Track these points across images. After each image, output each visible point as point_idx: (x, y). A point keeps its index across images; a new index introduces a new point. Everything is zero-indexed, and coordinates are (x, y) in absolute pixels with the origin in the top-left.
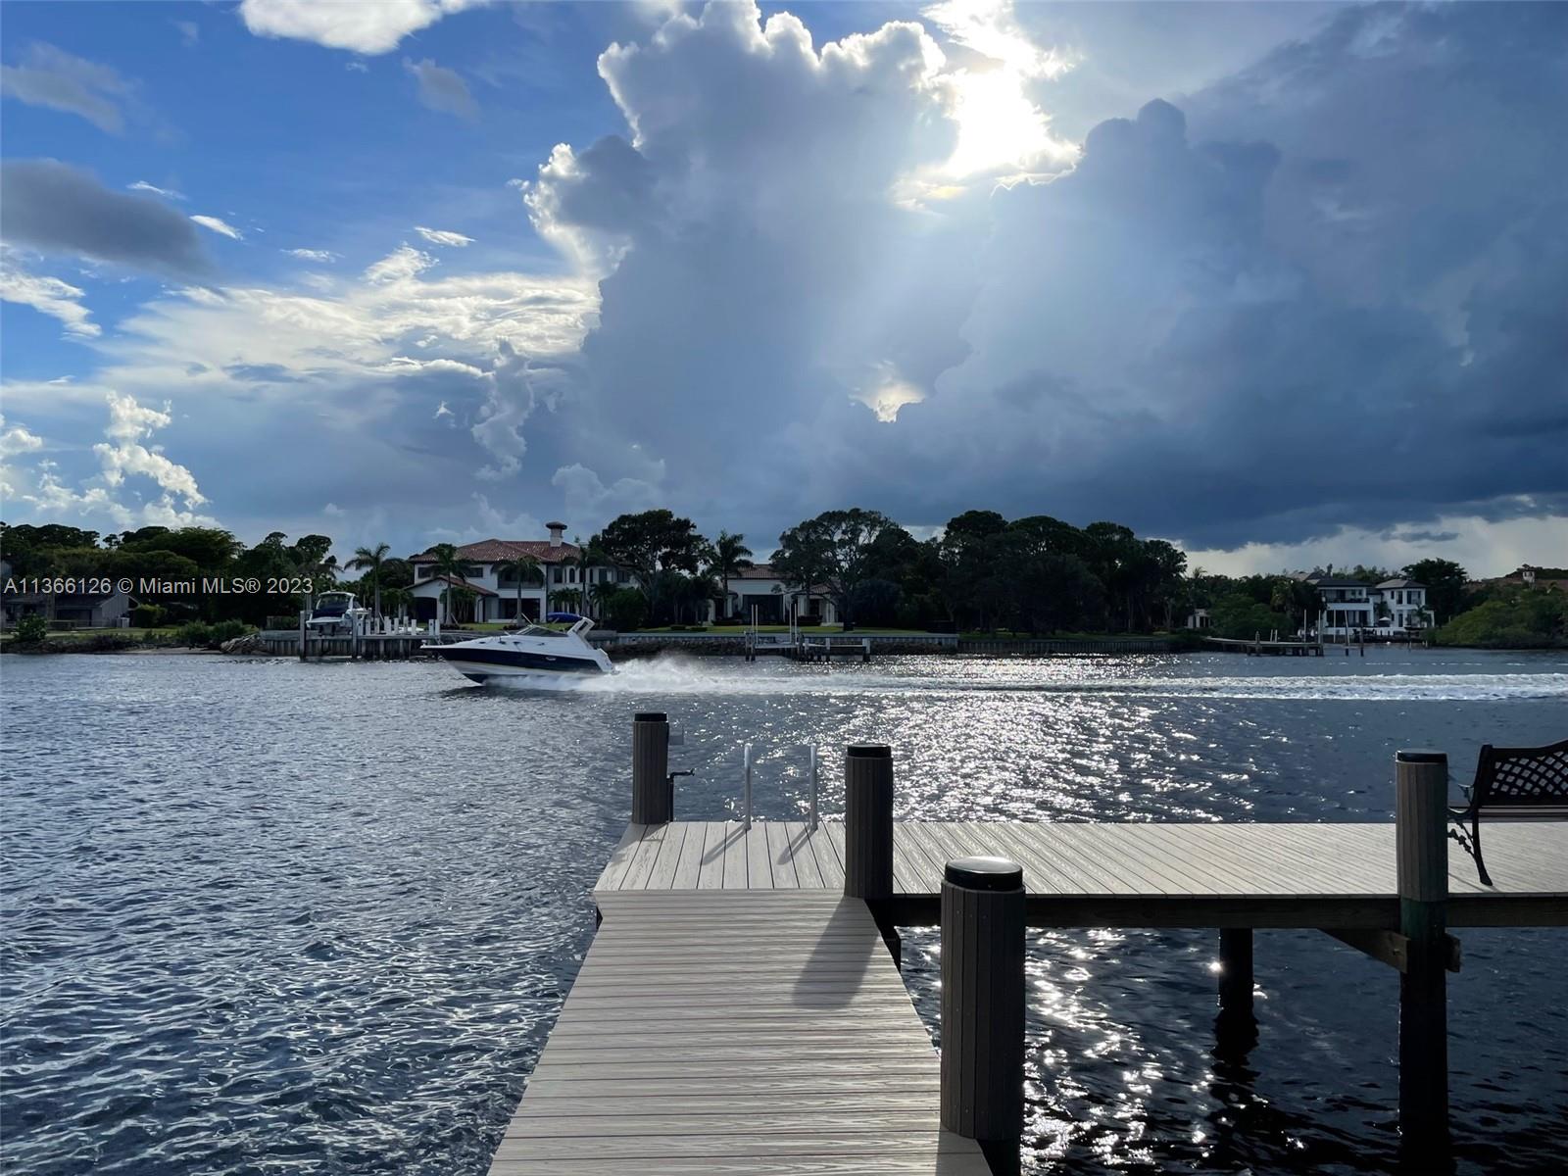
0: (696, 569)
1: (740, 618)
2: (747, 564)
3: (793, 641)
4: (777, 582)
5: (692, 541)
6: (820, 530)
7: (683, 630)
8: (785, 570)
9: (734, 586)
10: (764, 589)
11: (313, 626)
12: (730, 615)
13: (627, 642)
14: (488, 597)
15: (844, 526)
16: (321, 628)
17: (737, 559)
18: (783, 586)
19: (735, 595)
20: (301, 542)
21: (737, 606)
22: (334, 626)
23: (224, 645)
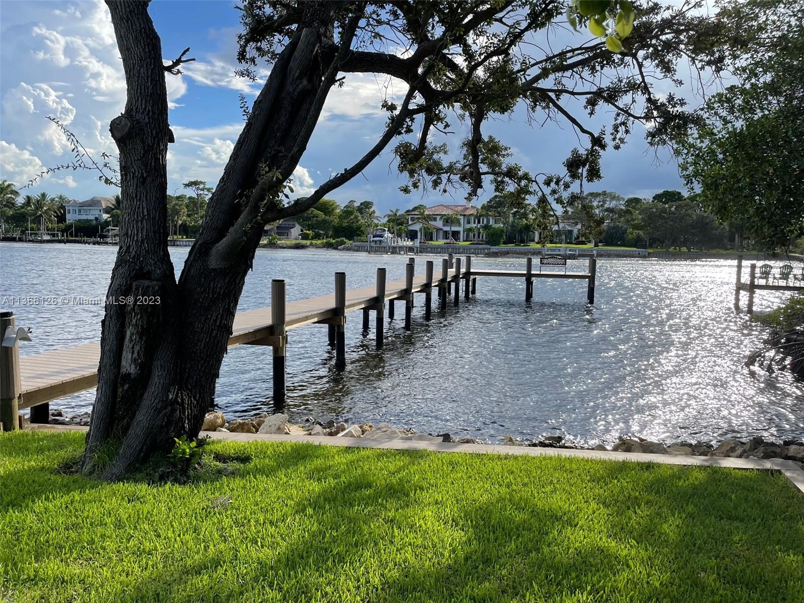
7: (519, 245)
11: (373, 241)
13: (494, 250)
14: (438, 230)
15: (599, 199)
16: (377, 242)
20: (362, 204)
23: (339, 248)
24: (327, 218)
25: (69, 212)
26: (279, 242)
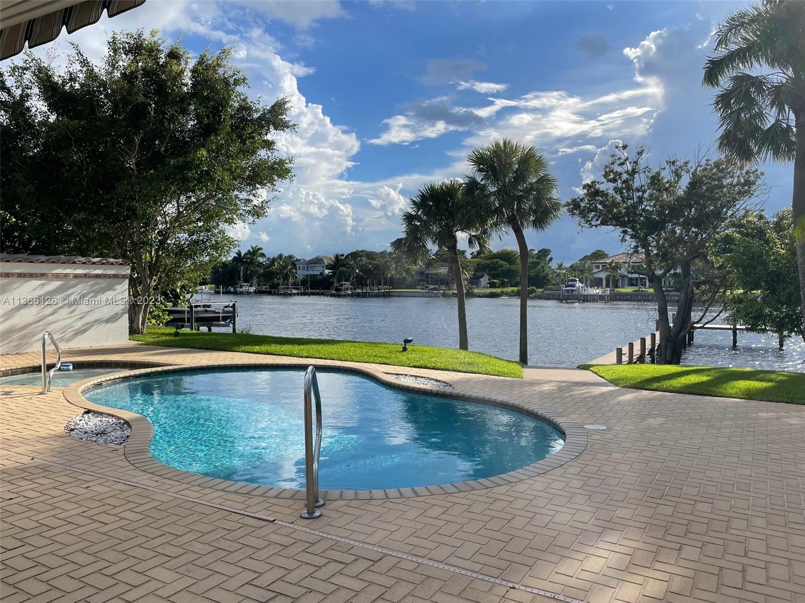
11: (565, 290)
14: (623, 277)
16: (568, 291)
20: (539, 251)
22: (572, 290)
23: (530, 295)
24: (511, 267)
26: (475, 291)
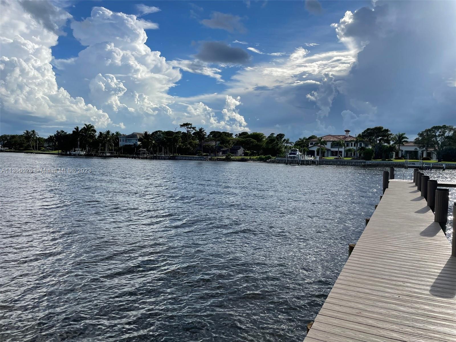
0: (390, 143)
1: (403, 157)
2: (407, 142)
3: (420, 164)
4: (416, 147)
5: (389, 135)
6: (432, 132)
7: (385, 160)
8: (419, 143)
9: (402, 148)
10: (412, 149)
12: (400, 157)
13: (368, 163)
14: (328, 150)
15: (440, 131)
17: (403, 140)
18: (418, 149)
19: (402, 151)
20: (278, 135)
21: (402, 154)
22: (294, 157)
23: (267, 161)
24: (259, 143)
25: (121, 141)
26: (232, 157)
